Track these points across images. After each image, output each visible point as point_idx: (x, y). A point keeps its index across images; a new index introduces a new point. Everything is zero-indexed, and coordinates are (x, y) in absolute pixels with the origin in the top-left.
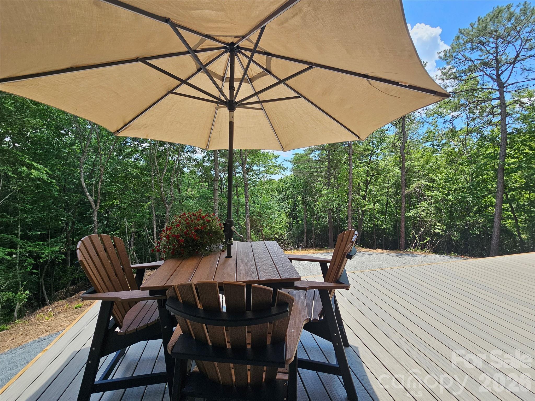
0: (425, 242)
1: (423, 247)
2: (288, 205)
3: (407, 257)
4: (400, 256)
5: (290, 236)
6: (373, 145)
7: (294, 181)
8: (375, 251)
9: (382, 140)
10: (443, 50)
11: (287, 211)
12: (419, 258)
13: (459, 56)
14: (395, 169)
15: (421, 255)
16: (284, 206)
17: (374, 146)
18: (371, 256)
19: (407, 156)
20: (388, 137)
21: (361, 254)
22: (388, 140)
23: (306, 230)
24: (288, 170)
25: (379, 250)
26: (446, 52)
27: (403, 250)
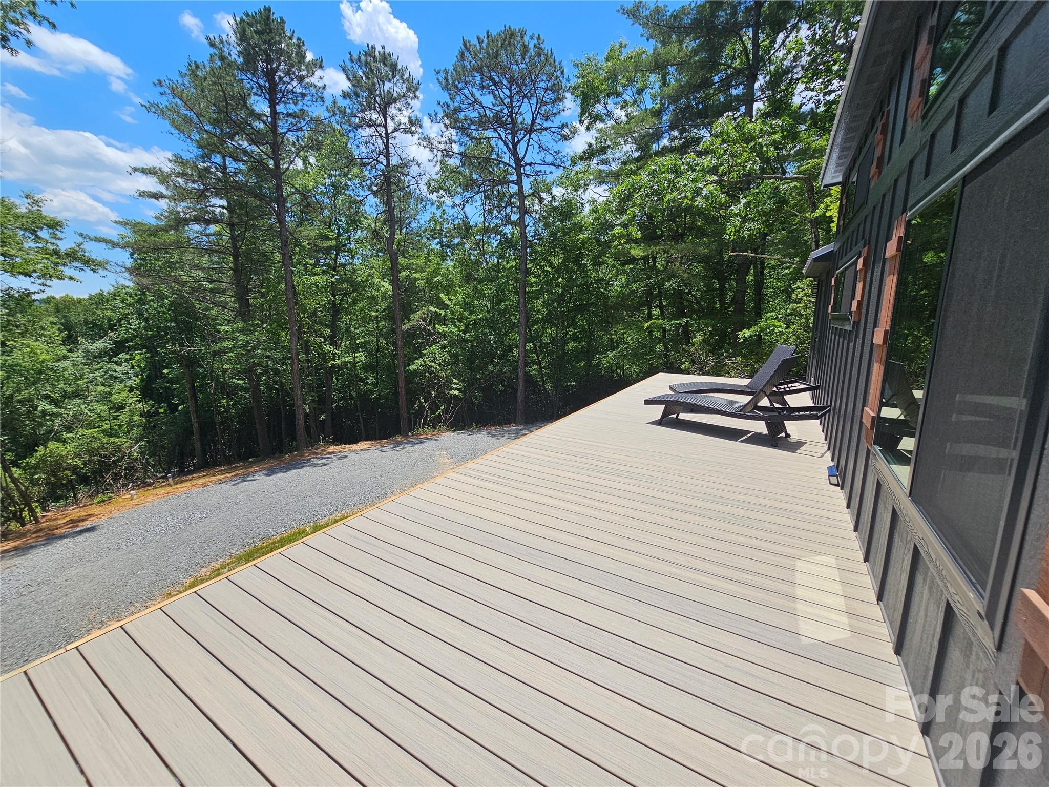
0: (438, 413)
1: (434, 424)
2: (133, 368)
3: (408, 448)
4: (398, 449)
5: (152, 448)
6: (339, 230)
7: (142, 302)
8: (355, 447)
9: (354, 222)
10: (443, 69)
11: (130, 382)
12: (428, 445)
13: (466, 92)
14: (382, 283)
15: (430, 439)
16: (119, 369)
17: (341, 231)
18: (345, 459)
19: (402, 260)
20: (366, 218)
21: (324, 461)
22: (365, 223)
23: (196, 425)
24: (108, 267)
25: (362, 443)
26: (447, 73)
27: (405, 435)
